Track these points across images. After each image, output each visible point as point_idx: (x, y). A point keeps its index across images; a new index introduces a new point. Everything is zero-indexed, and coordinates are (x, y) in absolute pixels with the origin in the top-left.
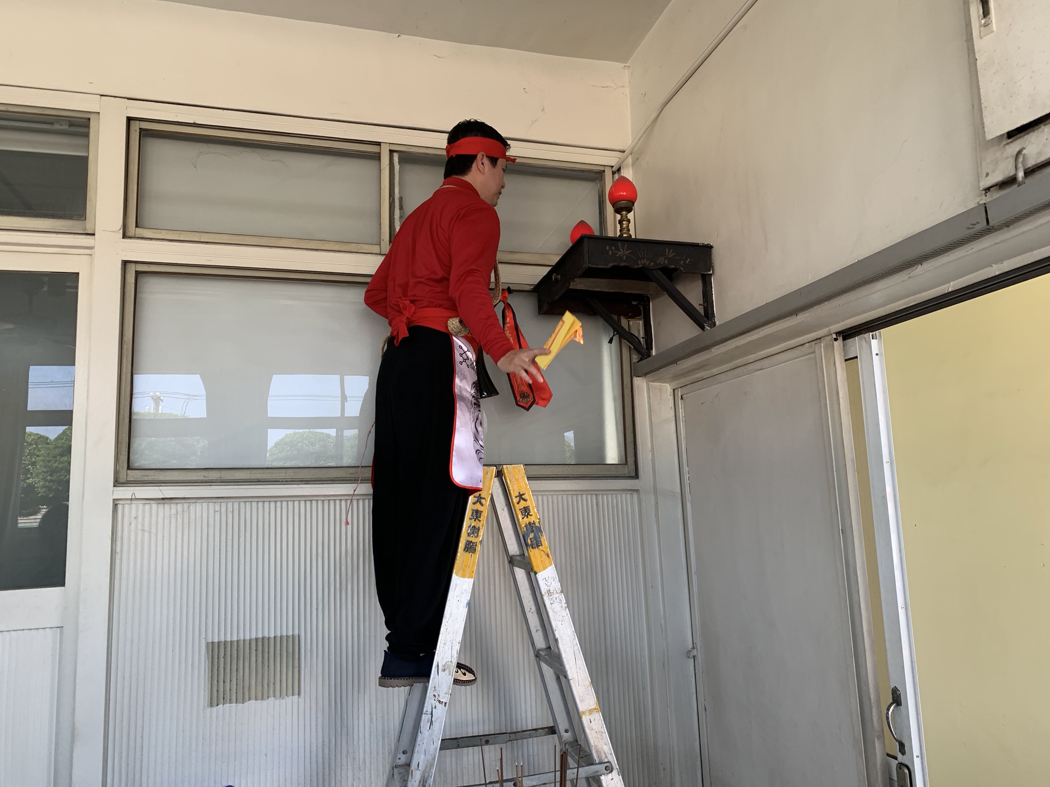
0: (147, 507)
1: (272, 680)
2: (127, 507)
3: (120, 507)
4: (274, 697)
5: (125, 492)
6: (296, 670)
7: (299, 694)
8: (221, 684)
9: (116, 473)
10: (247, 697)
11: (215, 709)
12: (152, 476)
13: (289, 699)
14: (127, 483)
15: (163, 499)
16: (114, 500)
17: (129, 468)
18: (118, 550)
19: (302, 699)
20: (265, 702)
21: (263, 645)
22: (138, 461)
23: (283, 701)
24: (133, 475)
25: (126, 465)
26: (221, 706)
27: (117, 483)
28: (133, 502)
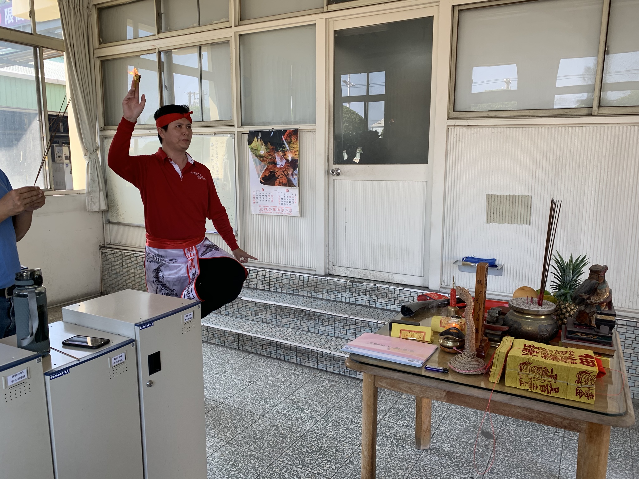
0: (461, 130)
1: (516, 216)
2: (453, 129)
3: (450, 129)
4: (517, 223)
5: (452, 122)
6: (529, 213)
7: (530, 224)
8: (492, 214)
9: (449, 113)
10: (504, 221)
11: (488, 224)
12: (464, 115)
13: (524, 226)
14: (453, 118)
15: (468, 126)
16: (447, 126)
17: (454, 111)
18: (449, 149)
19: (530, 227)
20: (512, 225)
21: (513, 199)
22: (458, 108)
23: (521, 226)
24: (456, 114)
25: (453, 110)
26: (491, 223)
27: (449, 118)
28: (456, 127)
